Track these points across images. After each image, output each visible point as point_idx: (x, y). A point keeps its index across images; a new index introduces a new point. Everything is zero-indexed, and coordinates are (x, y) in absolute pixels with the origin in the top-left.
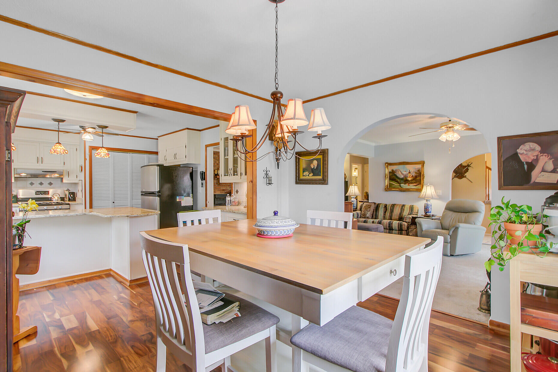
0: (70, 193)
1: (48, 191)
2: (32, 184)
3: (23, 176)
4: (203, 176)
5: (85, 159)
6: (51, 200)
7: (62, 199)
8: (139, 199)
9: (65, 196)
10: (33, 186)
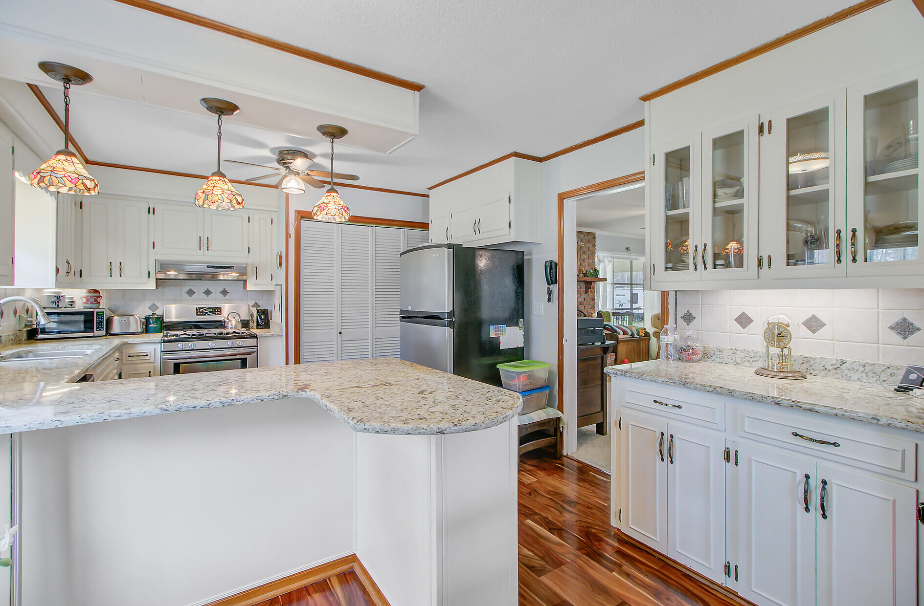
0: (258, 311)
1: (220, 308)
2: (191, 293)
3: (172, 277)
4: (553, 273)
5: (288, 236)
6: (224, 327)
7: (245, 324)
8: (395, 327)
9: (251, 318)
10: (194, 296)
